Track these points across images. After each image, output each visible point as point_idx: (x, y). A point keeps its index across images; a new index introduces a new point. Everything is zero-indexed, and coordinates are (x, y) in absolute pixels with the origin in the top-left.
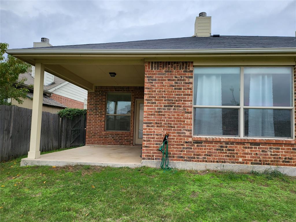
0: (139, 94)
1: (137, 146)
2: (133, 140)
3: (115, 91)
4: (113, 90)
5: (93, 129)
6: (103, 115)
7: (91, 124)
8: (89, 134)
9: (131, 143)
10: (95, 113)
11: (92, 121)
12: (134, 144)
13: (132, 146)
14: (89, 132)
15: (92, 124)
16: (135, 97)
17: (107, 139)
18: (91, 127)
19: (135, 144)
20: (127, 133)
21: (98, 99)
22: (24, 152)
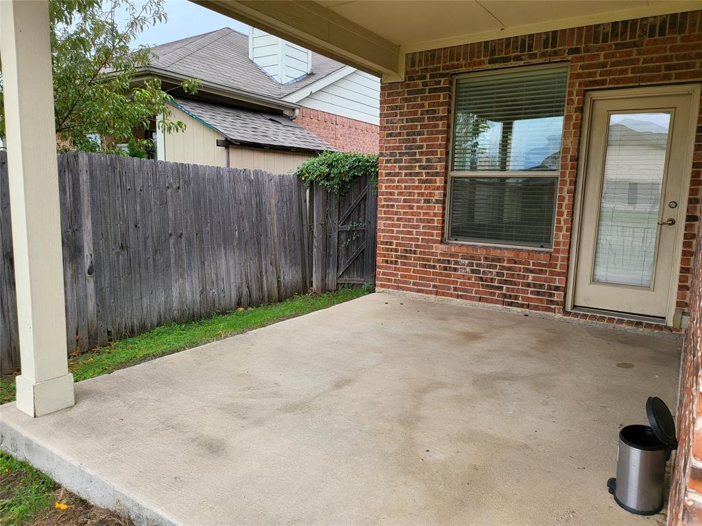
0: (610, 61)
1: (585, 316)
2: (565, 290)
3: (491, 62)
4: (481, 63)
5: (402, 232)
6: (437, 174)
7: (392, 213)
8: (387, 250)
9: (552, 302)
10: (407, 168)
11: (397, 201)
12: (569, 307)
13: (558, 316)
14: (386, 243)
15: (396, 213)
16: (586, 84)
17: (449, 276)
18: (393, 225)
19: (574, 307)
20: (536, 256)
21: (420, 111)
22: (159, 313)
